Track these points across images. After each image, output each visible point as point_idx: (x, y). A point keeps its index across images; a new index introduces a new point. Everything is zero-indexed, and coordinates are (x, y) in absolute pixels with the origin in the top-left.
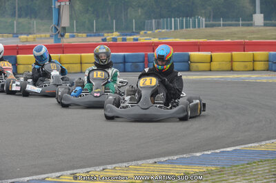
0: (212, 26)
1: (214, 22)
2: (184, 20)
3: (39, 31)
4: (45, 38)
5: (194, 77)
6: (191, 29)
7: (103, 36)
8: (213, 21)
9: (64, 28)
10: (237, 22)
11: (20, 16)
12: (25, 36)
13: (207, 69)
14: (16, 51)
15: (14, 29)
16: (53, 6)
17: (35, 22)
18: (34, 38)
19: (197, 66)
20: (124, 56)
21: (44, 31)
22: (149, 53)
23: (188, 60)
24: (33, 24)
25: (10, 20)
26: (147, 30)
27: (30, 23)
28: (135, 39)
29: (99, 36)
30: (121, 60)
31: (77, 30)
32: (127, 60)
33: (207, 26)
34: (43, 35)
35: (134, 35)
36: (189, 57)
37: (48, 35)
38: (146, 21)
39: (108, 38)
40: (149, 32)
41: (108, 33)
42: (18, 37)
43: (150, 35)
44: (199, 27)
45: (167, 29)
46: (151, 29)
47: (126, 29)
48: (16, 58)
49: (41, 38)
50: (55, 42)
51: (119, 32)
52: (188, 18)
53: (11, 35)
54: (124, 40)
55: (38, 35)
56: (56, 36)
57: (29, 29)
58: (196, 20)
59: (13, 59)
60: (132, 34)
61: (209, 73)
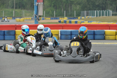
0: (116, 15)
2: (101, 11)
3: (26, 16)
4: (29, 20)
5: (108, 43)
6: (105, 16)
7: (59, 19)
8: (116, 12)
9: (40, 16)
11: (16, 8)
12: (18, 19)
13: (114, 39)
14: (15, 28)
15: (13, 15)
16: (34, 5)
17: (24, 11)
18: (24, 20)
19: (109, 37)
20: (71, 32)
21: (29, 16)
23: (104, 34)
24: (23, 12)
25: (11, 10)
26: (82, 16)
27: (21, 12)
28: (76, 22)
29: (57, 19)
30: (70, 34)
31: (45, 16)
32: (72, 33)
33: (113, 15)
34: (28, 18)
35: (75, 19)
36: (105, 32)
37: (30, 18)
38: (81, 12)
39: (62, 20)
40: (83, 18)
41: (62, 17)
42: (15, 19)
43: (83, 19)
44: (109, 15)
45: (92, 16)
46: (84, 16)
47: (71, 16)
48: (15, 32)
49: (27, 20)
50: (35, 23)
51: (67, 17)
52: (103, 11)
53: (12, 18)
54: (70, 22)
55: (25, 18)
56: (36, 20)
57: (21, 14)
58: (108, 12)
59: (14, 32)
60: (74, 18)
61: (115, 41)
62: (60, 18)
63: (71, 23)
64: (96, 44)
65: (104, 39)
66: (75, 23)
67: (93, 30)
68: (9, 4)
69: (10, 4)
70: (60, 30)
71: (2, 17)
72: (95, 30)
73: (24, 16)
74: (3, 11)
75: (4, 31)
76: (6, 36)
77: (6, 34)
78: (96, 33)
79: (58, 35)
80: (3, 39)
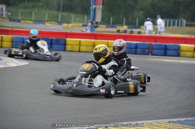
0: (190, 26)
1: (191, 23)
2: (172, 21)
3: (75, 21)
4: (79, 26)
5: (184, 61)
6: (176, 27)
7: (116, 27)
11: (63, 11)
12: (65, 25)
13: (191, 56)
14: (65, 36)
15: (59, 19)
16: (91, 8)
17: (73, 16)
18: (72, 27)
19: (185, 54)
20: (136, 44)
21: (79, 22)
22: (153, 43)
23: (179, 49)
25: (56, 13)
27: (69, 16)
28: (139, 33)
29: (114, 27)
30: (134, 46)
32: (138, 47)
33: (186, 25)
34: (77, 24)
36: (179, 47)
37: (81, 24)
39: (121, 30)
41: (120, 26)
44: (181, 26)
47: (131, 24)
49: (76, 26)
51: (127, 26)
52: (174, 20)
53: (56, 23)
54: (132, 32)
55: (74, 24)
57: (69, 19)
58: (180, 21)
60: (136, 27)
61: (193, 59)
62: (118, 27)
63: (133, 33)
64: (169, 62)
65: (178, 55)
66: (138, 33)
67: (165, 44)
68: (53, 4)
69: (55, 5)
71: (45, 21)
72: (167, 44)
73: (73, 21)
75: (52, 39)
76: (53, 46)
77: (53, 42)
78: (169, 48)
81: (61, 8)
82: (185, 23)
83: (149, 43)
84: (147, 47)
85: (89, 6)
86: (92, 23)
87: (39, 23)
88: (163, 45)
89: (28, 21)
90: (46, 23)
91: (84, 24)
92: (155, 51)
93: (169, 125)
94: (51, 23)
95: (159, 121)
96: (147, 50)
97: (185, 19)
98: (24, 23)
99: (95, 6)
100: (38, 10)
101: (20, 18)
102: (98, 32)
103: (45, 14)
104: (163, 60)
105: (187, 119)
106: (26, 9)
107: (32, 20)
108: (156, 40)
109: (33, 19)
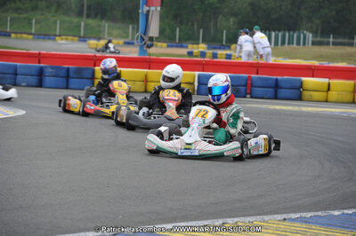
0: (321, 44)
1: (322, 39)
2: (287, 35)
4: (118, 45)
5: (309, 109)
6: (295, 46)
7: (187, 47)
8: (321, 37)
9: (151, 39)
10: (350, 41)
11: (88, 16)
12: (93, 42)
13: (324, 99)
14: (93, 62)
15: (80, 31)
16: (140, 11)
17: (106, 25)
19: (311, 95)
22: (253, 76)
23: (300, 87)
24: (104, 27)
25: (75, 20)
27: (100, 26)
28: (229, 57)
29: (182, 47)
33: (314, 43)
34: (115, 41)
35: (224, 49)
36: (302, 83)
37: (121, 42)
39: (195, 51)
41: (193, 44)
44: (304, 44)
47: (214, 41)
48: (94, 71)
50: (140, 54)
51: (206, 44)
52: (292, 33)
53: (77, 38)
54: (215, 56)
56: (141, 47)
57: (100, 32)
58: (302, 35)
59: (90, 71)
60: (222, 47)
61: (325, 105)
62: (190, 46)
63: (216, 58)
64: (282, 110)
65: (299, 98)
66: (227, 58)
67: (275, 77)
69: (73, 6)
70: (197, 73)
71: (56, 35)
72: (279, 78)
73: (106, 35)
74: (58, 22)
75: (68, 69)
76: (71, 81)
77: (71, 74)
78: (282, 84)
79: (193, 84)
80: (65, 86)
81: (85, 12)
82: (311, 39)
83: (247, 75)
84: (243, 83)
85: (137, 7)
86: (143, 39)
87: (44, 39)
88: (272, 79)
89: (25, 36)
90: (57, 38)
91: (127, 40)
92: (257, 91)
93: (283, 226)
94: (66, 39)
95: (266, 218)
96: (243, 89)
97: (311, 31)
98: (17, 38)
99: (148, 8)
100: (43, 15)
101: (8, 30)
102: (153, 55)
103: (56, 23)
104: (272, 107)
105: (316, 214)
106: (20, 14)
107: (31, 34)
108: (260, 70)
109: (33, 31)
